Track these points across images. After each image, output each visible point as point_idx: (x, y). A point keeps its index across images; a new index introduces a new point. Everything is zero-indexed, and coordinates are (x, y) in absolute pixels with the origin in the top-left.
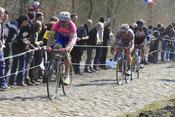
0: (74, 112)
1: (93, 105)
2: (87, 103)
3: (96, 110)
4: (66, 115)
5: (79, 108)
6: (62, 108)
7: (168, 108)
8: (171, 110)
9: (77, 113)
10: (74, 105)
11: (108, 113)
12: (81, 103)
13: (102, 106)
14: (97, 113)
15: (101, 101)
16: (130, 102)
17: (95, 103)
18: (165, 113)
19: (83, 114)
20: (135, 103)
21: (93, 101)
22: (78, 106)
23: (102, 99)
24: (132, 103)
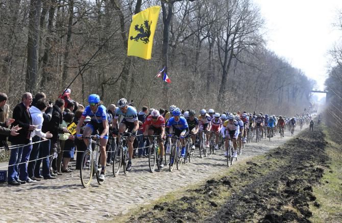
0: (85, 205)
1: (105, 197)
2: (98, 196)
3: (108, 203)
4: (76, 209)
5: (89, 201)
6: (71, 202)
7: (185, 199)
8: (188, 201)
9: (87, 207)
10: (84, 198)
11: (121, 206)
12: (92, 195)
13: (115, 199)
14: (109, 206)
15: (114, 193)
16: (144, 193)
17: (107, 195)
18: (182, 204)
19: (94, 208)
20: (149, 195)
21: (104, 193)
22: (88, 199)
23: (114, 191)
24: (146, 195)
